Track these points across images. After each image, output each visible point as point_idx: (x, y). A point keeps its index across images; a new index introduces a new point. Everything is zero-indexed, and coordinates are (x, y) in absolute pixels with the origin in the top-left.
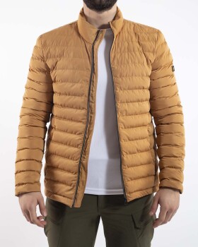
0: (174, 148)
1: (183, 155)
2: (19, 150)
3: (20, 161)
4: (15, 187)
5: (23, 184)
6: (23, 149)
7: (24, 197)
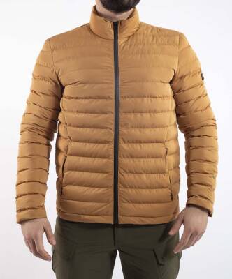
0: (205, 163)
1: (215, 172)
2: (20, 171)
3: (21, 183)
4: (16, 213)
5: (25, 209)
6: (24, 170)
7: (27, 224)
